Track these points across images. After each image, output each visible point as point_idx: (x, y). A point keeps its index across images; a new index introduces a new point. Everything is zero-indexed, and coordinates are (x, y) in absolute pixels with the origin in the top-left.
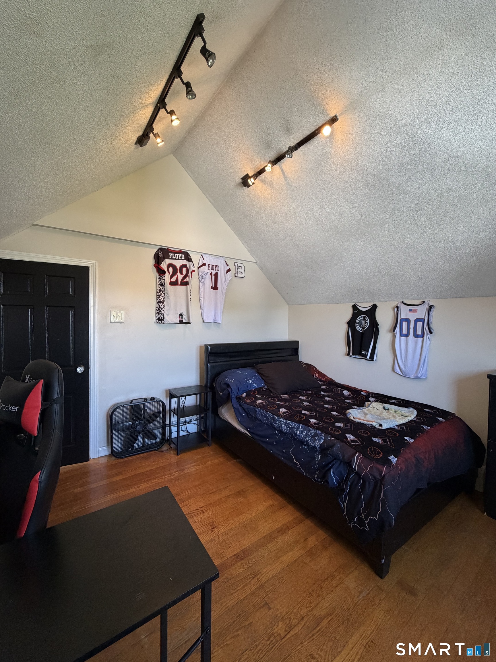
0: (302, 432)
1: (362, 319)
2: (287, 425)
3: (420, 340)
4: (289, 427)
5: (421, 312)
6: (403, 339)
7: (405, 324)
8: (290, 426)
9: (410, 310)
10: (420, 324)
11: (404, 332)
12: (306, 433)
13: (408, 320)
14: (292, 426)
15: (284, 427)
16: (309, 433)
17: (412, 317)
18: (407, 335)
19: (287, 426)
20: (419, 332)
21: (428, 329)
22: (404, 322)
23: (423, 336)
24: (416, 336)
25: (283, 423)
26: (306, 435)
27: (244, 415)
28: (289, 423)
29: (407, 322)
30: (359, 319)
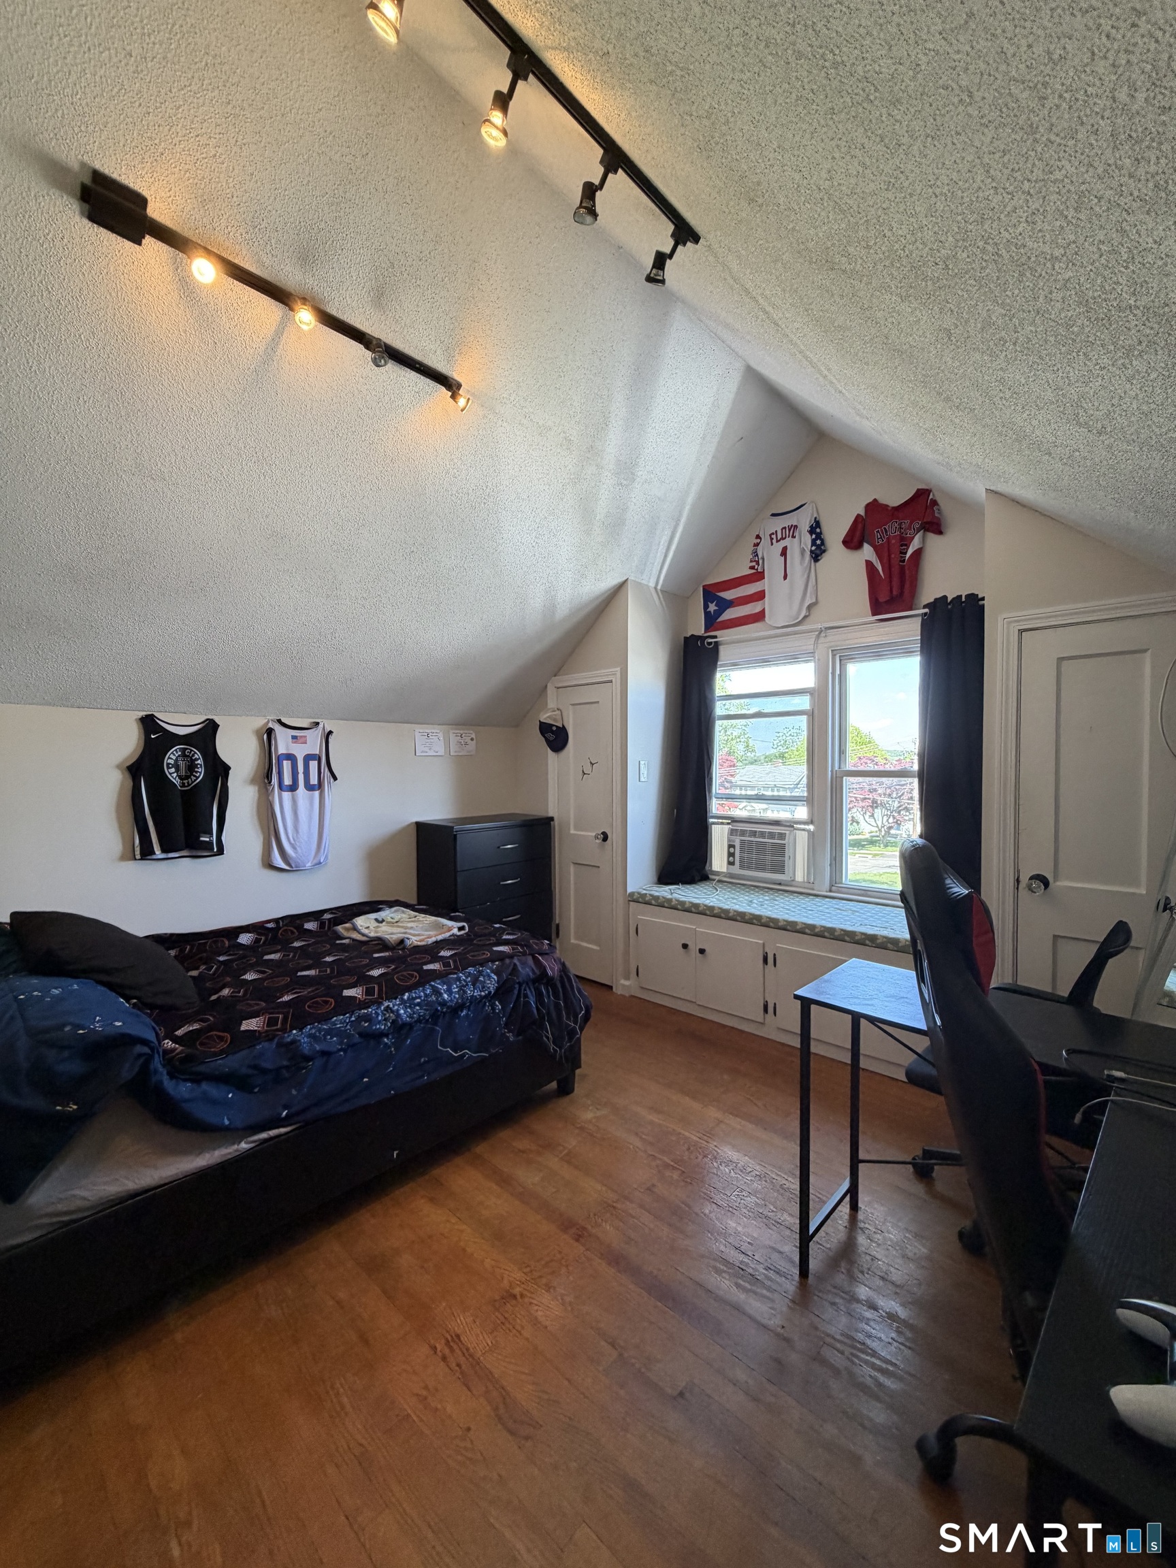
0: (449, 991)
1: (179, 756)
2: (410, 1004)
3: (317, 793)
4: (418, 1004)
5: (313, 743)
6: (286, 795)
7: (286, 765)
8: (418, 1000)
9: (294, 737)
10: (313, 765)
11: (287, 781)
12: (457, 987)
13: (291, 757)
14: (420, 997)
15: (405, 1013)
16: (460, 983)
17: (300, 752)
18: (293, 788)
19: (410, 1007)
20: (314, 780)
21: (329, 774)
22: (285, 762)
23: (320, 786)
24: (310, 788)
25: (396, 1007)
26: (461, 989)
27: (230, 1096)
28: (408, 998)
29: (290, 762)
30: (172, 756)
